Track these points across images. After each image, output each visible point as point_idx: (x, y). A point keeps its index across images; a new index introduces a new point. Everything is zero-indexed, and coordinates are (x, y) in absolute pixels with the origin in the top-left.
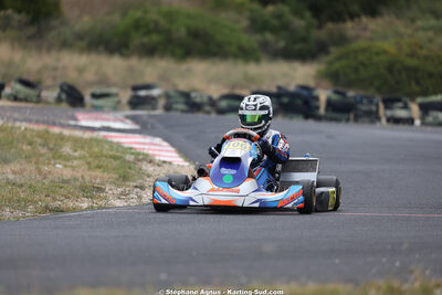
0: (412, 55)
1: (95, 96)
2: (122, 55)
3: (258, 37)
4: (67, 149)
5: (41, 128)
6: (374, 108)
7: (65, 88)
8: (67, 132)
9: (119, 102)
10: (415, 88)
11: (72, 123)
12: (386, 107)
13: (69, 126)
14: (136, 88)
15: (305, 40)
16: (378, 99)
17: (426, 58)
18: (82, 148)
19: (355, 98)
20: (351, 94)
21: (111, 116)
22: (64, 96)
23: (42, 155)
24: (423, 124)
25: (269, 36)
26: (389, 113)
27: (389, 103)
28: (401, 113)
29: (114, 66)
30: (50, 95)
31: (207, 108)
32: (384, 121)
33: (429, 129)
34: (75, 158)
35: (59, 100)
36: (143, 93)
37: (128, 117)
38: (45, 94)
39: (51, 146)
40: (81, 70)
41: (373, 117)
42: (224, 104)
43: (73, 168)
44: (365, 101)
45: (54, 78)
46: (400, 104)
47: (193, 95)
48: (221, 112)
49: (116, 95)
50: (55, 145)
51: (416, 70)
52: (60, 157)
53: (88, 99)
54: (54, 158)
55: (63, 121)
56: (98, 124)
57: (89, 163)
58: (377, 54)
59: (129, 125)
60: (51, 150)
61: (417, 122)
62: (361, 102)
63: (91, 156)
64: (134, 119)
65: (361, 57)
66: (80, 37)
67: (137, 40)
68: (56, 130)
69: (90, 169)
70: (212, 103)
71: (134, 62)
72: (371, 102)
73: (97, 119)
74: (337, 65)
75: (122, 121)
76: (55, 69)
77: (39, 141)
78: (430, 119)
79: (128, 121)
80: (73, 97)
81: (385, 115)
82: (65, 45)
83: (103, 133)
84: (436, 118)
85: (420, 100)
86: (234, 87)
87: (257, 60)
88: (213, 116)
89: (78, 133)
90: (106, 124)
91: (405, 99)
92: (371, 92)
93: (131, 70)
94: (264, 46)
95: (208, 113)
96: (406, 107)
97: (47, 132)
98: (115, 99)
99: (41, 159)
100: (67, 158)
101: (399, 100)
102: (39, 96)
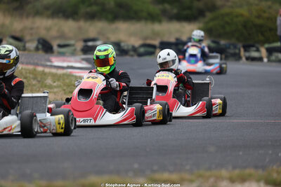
0: (259, 17)
1: (60, 46)
2: (74, 19)
3: (161, 7)
4: (49, 81)
5: (31, 67)
6: (237, 51)
7: (41, 41)
8: (47, 70)
9: (75, 50)
10: (261, 38)
11: (49, 64)
12: (245, 51)
13: (47, 66)
14: (86, 41)
15: (190, 8)
16: (240, 45)
17: (268, 19)
18: (58, 80)
19: (225, 45)
20: (223, 42)
21: (72, 59)
22: (40, 46)
23: (34, 85)
24: (269, 61)
25: (167, 6)
26: (247, 54)
27: (247, 48)
28: (255, 54)
29: (69, 26)
30: (31, 45)
31: (132, 53)
32: (244, 59)
33: (274, 64)
34: (55, 87)
35: (37, 49)
36: (90, 44)
37: (83, 59)
38: (28, 45)
39: (39, 79)
40: (48, 29)
41: (237, 57)
42: (142, 50)
43: (55, 93)
44: (232, 47)
45: (31, 34)
46: (254, 49)
47: (122, 44)
48: (140, 55)
49: (73, 45)
50: (41, 78)
51: (261, 26)
52: (46, 86)
53: (55, 48)
54: (42, 87)
55: (43, 63)
56: (65, 64)
57: (64, 90)
58: (237, 16)
59: (84, 65)
60: (39, 82)
61: (265, 60)
62: (229, 48)
63: (64, 85)
64: (87, 61)
65: (227, 19)
66: (47, 8)
67: (83, 9)
68: (40, 69)
69: (65, 93)
70: (134, 49)
71: (82, 23)
72: (235, 47)
73: (64, 61)
74: (211, 24)
75: (80, 62)
76: (32, 29)
77: (31, 76)
78: (273, 58)
79: (84, 62)
80: (46, 47)
81: (245, 55)
82: (37, 13)
83: (70, 70)
84: (277, 57)
85: (267, 46)
86: (146, 38)
87: (160, 21)
88: (136, 58)
89: (54, 71)
90: (70, 64)
91: (257, 45)
92: (233, 41)
93: (80, 28)
94: (164, 12)
95: (132, 56)
96: (258, 50)
97: (35, 70)
98: (73, 48)
99: (34, 88)
100: (50, 87)
101: (253, 46)
102: (24, 46)
